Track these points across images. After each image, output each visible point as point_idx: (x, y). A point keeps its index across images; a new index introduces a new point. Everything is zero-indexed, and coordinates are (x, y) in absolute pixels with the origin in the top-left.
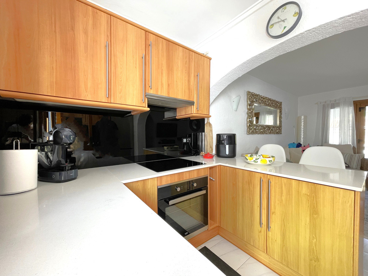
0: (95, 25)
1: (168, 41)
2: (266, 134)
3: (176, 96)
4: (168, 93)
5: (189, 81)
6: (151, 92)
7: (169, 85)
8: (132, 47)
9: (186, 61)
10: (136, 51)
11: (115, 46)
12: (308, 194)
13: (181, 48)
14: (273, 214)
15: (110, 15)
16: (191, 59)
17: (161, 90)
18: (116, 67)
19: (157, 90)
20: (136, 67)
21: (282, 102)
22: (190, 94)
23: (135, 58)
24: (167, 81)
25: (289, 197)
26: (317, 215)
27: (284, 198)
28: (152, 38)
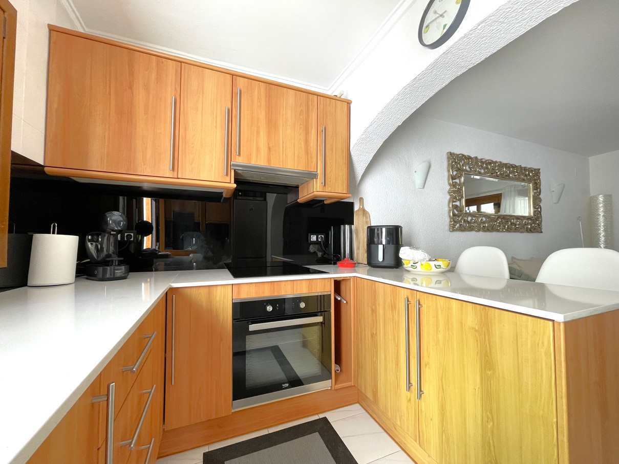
0: (159, 78)
1: (269, 84)
2: (498, 231)
3: (283, 164)
4: (269, 160)
5: (307, 141)
6: (240, 161)
7: (269, 149)
8: (211, 100)
9: (302, 111)
10: (217, 105)
11: (186, 100)
12: (477, 328)
13: (291, 92)
14: (426, 366)
15: (181, 62)
16: (311, 106)
17: (257, 156)
18: (186, 129)
19: (249, 157)
20: (216, 127)
21: (539, 169)
22: (310, 160)
23: (215, 114)
24: (267, 143)
25: (449, 334)
26: (491, 372)
27: (440, 336)
28: (241, 83)
